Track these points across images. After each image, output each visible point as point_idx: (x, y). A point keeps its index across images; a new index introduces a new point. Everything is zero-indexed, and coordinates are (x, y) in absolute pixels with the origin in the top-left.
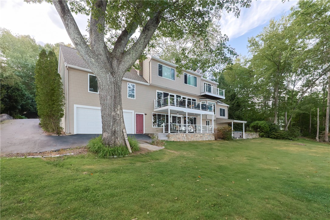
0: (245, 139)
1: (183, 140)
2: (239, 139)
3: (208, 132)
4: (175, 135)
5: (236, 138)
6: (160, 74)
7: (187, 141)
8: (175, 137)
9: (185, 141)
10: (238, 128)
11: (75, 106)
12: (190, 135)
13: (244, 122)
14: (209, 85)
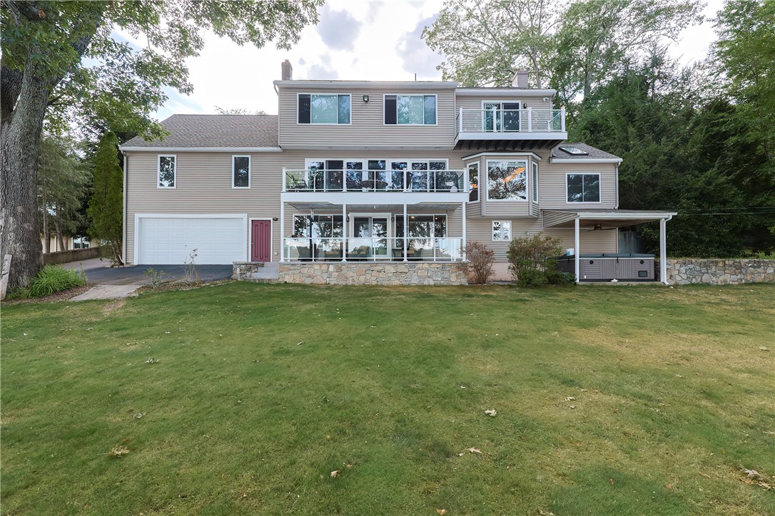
0: (669, 286)
1: (324, 282)
2: (620, 283)
3: (435, 258)
4: (296, 267)
5: (610, 280)
6: (305, 116)
7: (342, 283)
8: (297, 272)
9: (332, 283)
10: (701, 242)
11: (137, 216)
12: (353, 266)
13: (664, 216)
14: (507, 106)
